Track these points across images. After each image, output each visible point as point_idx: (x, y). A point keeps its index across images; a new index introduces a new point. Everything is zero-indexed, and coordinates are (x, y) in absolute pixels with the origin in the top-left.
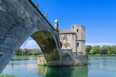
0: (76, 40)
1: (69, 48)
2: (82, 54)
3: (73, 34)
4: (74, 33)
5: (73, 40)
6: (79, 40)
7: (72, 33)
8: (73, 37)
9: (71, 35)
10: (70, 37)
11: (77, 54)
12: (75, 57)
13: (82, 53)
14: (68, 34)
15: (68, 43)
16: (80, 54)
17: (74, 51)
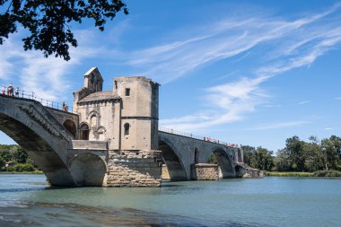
0: (121, 118)
1: (102, 138)
2: (137, 154)
3: (113, 101)
4: (116, 100)
5: (113, 116)
6: (129, 118)
7: (111, 100)
8: (114, 109)
9: (108, 103)
10: (106, 110)
11: (123, 154)
12: (116, 163)
13: (137, 152)
14: (102, 101)
15: (102, 124)
16: (130, 155)
17: (114, 145)
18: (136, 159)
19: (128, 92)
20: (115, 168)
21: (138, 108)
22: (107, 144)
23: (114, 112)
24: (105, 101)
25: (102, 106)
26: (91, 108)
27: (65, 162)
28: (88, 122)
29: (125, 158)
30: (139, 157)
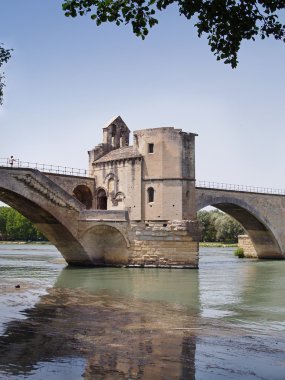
0: (143, 180)
1: (121, 207)
2: (165, 225)
3: (133, 160)
4: (136, 158)
5: (133, 179)
6: (153, 180)
7: (130, 159)
8: (133, 170)
9: (127, 164)
10: (124, 171)
11: (147, 225)
12: (139, 236)
13: (165, 223)
14: (120, 161)
15: (120, 190)
16: (155, 227)
17: (135, 215)
18: (164, 231)
19: (151, 147)
20: (137, 242)
21: (165, 168)
22: (126, 214)
23: (133, 174)
24: (123, 161)
25: (120, 167)
26: (109, 169)
27: (75, 235)
28: (105, 187)
29: (150, 230)
30: (168, 228)
